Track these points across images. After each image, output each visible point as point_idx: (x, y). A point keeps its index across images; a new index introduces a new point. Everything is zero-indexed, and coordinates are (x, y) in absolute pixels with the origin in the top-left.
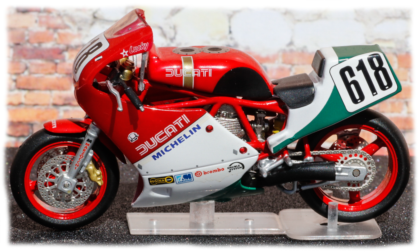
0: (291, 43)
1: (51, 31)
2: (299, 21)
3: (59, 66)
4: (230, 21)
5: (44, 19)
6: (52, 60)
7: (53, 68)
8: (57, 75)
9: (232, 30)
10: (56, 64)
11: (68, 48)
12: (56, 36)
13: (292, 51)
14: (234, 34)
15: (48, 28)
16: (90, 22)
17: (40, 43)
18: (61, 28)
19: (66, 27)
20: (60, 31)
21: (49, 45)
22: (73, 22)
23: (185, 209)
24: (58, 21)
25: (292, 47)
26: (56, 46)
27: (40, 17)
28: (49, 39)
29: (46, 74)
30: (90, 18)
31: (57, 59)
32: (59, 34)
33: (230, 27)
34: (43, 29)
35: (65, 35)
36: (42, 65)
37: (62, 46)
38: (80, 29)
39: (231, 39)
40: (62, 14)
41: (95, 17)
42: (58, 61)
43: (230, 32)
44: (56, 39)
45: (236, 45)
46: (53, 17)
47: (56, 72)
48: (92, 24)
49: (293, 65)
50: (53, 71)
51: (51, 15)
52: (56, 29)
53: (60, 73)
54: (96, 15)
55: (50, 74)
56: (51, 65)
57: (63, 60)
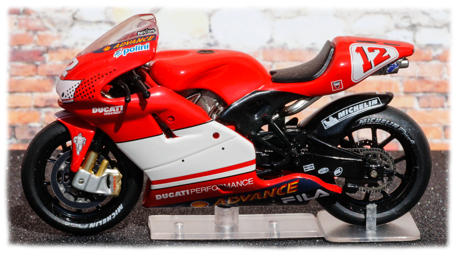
0: (271, 41)
1: (31, 33)
2: (278, 18)
3: (40, 68)
4: (209, 20)
5: (23, 22)
6: (32, 63)
7: (33, 70)
8: (37, 77)
9: (212, 28)
10: (37, 66)
11: (48, 50)
12: (36, 38)
13: (272, 48)
14: (215, 33)
15: (28, 30)
16: (70, 23)
17: (20, 45)
18: (41, 30)
19: (46, 29)
20: (40, 33)
21: (28, 47)
22: (53, 24)
23: (175, 212)
24: (38, 24)
25: (272, 44)
26: (36, 48)
27: (19, 20)
28: (29, 41)
29: (27, 76)
30: (70, 19)
31: (38, 61)
32: (39, 36)
33: (210, 26)
34: (23, 31)
35: (45, 37)
36: (22, 67)
37: (42, 48)
38: (59, 31)
39: (212, 37)
40: (41, 15)
41: (74, 19)
42: (38, 63)
43: (210, 31)
44: (35, 41)
45: (216, 44)
46: (32, 19)
47: (37, 74)
48: (72, 25)
49: (274, 62)
50: (34, 73)
51: (30, 17)
52: (35, 31)
53: (41, 75)
54: (76, 16)
55: (31, 76)
56: (31, 67)
57: (44, 62)
